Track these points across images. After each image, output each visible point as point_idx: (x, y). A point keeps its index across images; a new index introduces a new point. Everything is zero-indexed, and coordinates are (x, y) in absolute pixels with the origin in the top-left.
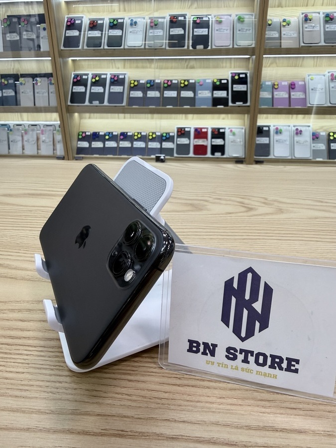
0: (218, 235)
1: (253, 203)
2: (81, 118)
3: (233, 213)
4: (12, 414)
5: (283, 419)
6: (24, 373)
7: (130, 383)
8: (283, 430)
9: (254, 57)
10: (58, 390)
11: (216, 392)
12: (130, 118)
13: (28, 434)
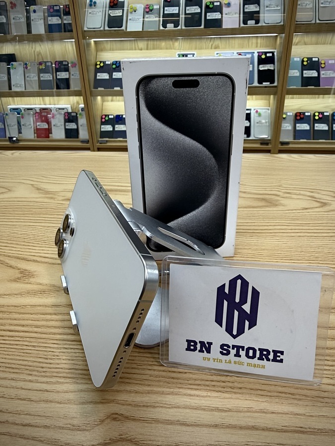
0: (304, 232)
1: (324, 197)
2: (103, 101)
3: (309, 208)
4: (195, 411)
6: (186, 373)
9: (284, 35)
10: (225, 389)
13: (218, 430)
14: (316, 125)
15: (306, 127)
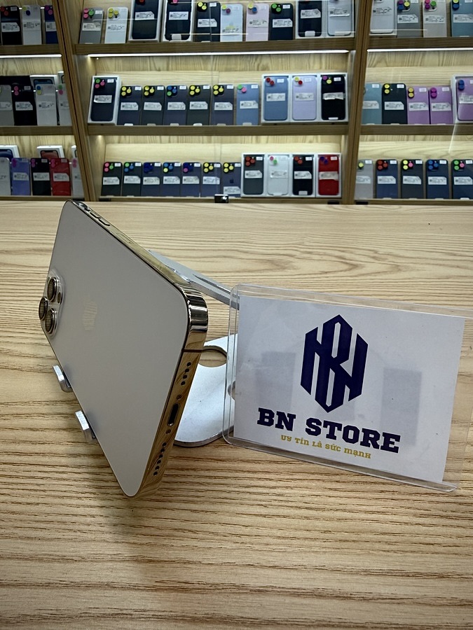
1: (357, 257)
2: (106, 143)
3: (329, 272)
4: (23, 563)
5: (416, 560)
6: (38, 504)
7: (195, 514)
8: (416, 575)
9: (354, 51)
10: (90, 528)
11: (318, 523)
12: (178, 142)
13: (49, 591)
14: (405, 177)
15: (392, 180)
